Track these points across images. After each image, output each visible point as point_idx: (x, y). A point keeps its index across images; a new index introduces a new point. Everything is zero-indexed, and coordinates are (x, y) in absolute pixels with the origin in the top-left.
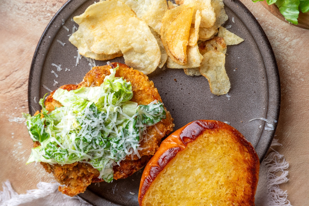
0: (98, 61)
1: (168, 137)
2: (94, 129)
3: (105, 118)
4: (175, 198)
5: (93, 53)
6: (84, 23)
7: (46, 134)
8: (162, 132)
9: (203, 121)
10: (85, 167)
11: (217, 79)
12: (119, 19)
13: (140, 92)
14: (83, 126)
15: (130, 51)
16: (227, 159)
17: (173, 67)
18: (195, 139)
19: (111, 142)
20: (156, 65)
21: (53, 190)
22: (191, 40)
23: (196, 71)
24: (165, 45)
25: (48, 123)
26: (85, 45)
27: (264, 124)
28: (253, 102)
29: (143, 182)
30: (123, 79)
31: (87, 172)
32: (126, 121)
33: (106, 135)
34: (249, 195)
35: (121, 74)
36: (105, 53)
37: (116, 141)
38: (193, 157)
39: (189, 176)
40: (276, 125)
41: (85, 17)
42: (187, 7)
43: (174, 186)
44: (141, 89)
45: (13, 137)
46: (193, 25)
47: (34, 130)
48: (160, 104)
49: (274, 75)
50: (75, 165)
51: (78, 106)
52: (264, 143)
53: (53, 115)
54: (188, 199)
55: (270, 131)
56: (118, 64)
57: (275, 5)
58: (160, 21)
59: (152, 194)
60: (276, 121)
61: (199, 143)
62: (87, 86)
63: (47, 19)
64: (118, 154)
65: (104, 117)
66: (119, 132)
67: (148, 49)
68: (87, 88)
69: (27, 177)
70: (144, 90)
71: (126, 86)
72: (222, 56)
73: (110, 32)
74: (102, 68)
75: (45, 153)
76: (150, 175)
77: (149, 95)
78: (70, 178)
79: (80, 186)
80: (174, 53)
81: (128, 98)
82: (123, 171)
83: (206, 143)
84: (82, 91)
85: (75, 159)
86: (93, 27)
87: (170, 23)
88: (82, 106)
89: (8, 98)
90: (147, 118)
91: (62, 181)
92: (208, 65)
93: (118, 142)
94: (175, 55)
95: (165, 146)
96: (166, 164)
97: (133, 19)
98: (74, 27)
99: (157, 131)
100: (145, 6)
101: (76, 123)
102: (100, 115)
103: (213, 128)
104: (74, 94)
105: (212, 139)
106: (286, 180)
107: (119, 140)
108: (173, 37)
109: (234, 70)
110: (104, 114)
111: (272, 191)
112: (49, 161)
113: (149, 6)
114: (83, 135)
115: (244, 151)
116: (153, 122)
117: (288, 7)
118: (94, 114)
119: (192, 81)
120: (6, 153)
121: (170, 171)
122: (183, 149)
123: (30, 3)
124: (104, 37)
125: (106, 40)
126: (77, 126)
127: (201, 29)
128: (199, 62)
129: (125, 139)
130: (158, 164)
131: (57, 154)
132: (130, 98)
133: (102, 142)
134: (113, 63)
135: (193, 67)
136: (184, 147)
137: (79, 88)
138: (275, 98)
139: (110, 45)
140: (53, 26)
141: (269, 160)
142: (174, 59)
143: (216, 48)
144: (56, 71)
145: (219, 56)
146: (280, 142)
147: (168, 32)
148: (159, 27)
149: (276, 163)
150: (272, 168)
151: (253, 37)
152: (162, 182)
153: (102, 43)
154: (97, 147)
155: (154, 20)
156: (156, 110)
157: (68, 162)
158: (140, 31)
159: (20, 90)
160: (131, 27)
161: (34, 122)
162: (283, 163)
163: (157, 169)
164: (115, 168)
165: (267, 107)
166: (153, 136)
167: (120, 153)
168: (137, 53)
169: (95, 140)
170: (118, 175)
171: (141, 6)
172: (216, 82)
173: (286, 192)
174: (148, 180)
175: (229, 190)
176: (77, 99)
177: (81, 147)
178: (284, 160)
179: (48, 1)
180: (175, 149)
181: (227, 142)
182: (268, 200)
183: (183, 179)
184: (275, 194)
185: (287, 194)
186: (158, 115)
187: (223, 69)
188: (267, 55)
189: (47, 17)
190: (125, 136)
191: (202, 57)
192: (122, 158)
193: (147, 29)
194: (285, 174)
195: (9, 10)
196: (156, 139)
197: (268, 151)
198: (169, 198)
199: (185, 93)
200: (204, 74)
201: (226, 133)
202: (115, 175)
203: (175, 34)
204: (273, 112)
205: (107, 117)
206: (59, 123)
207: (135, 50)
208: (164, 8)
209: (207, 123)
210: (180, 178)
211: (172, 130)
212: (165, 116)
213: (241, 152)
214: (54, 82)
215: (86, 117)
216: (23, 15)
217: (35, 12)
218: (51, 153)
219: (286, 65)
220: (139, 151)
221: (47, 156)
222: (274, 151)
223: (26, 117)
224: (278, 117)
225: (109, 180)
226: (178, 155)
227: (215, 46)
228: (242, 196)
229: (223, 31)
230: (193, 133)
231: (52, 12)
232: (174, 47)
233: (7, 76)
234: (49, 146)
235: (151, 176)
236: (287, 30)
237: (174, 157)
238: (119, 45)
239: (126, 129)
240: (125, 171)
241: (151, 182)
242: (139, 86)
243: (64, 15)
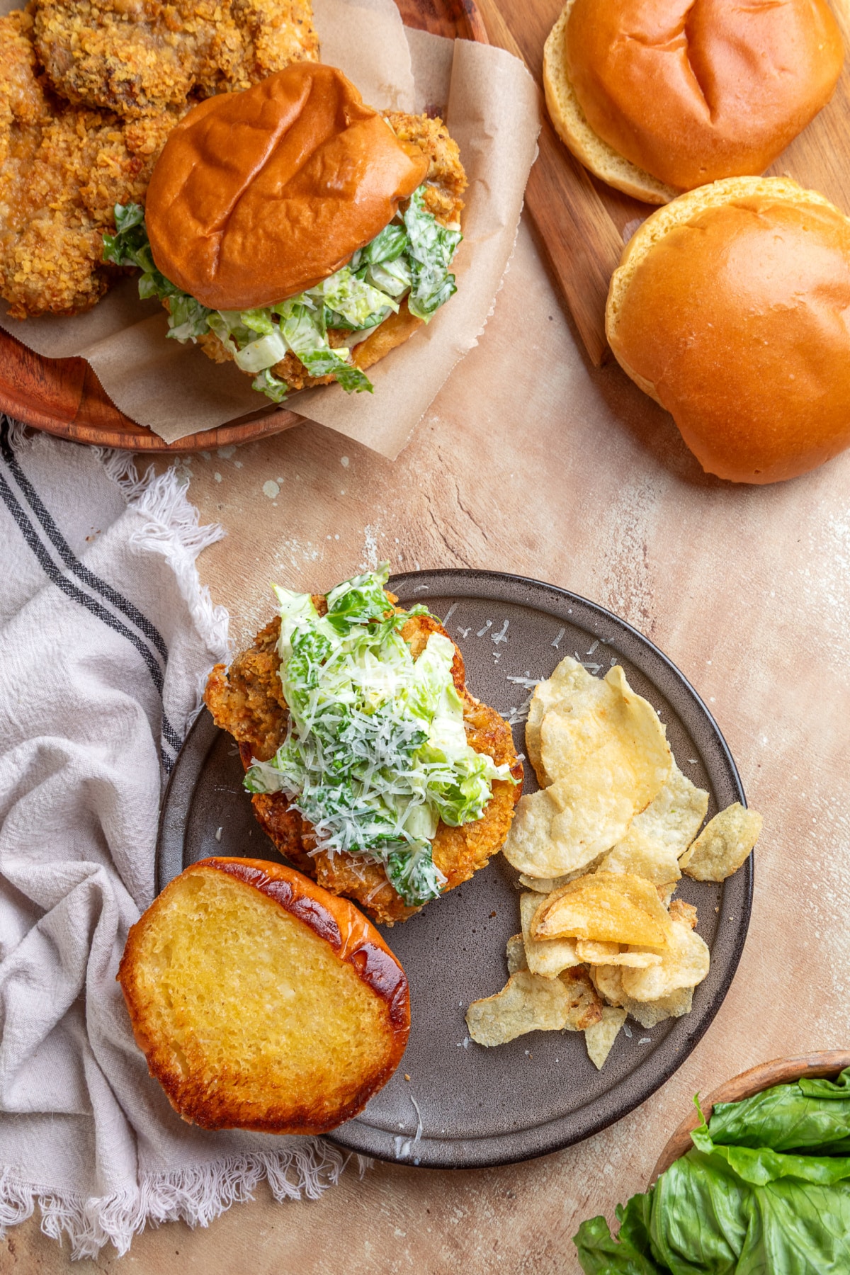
0: (524, 729)
1: (361, 914)
2: (369, 744)
3: (397, 768)
4: (219, 943)
5: (541, 718)
6: (609, 693)
7: (348, 629)
8: (373, 900)
9: (406, 994)
10: (277, 725)
11: (503, 1013)
12: (626, 774)
13: (460, 839)
14: (375, 720)
15: (554, 806)
16: (321, 1058)
17: (522, 908)
18: (364, 981)
19: (342, 785)
20: (526, 867)
21: (214, 647)
22: (590, 945)
23: (519, 963)
24: (573, 884)
25: (372, 630)
26: (560, 698)
27: (409, 1134)
28: (455, 1103)
29: (253, 867)
30: (488, 800)
31: (267, 731)
32: (393, 815)
33: (356, 773)
34: (238, 1114)
35: (499, 792)
36: (545, 747)
37: (346, 797)
38: (320, 978)
39: (275, 970)
40: (407, 1162)
41: (624, 695)
42: (665, 931)
43: (248, 938)
44: (469, 841)
45: (329, 537)
46: (624, 948)
47: (354, 598)
48: (436, 892)
49: (525, 1149)
50: (280, 702)
51: (418, 697)
52: (363, 1137)
53: (393, 642)
54: (221, 973)
55: (393, 1151)
56: (520, 781)
57: (690, 1146)
58: (628, 870)
59: (226, 889)
60: (417, 1162)
61: (356, 989)
62: (465, 712)
63: (609, 600)
64: (316, 805)
65: (399, 765)
66: (365, 802)
67: (562, 849)
68: (461, 715)
69: (236, 578)
70: (467, 849)
71: (474, 810)
72: (558, 1022)
73: (594, 755)
74: (510, 744)
75: (304, 633)
76: (272, 881)
77: (456, 860)
78: (249, 692)
79: (231, 715)
80: (557, 910)
81: (446, 817)
82: (275, 815)
83: (357, 1006)
84: (453, 704)
85: (295, 706)
86: (603, 714)
87: (626, 895)
88: (420, 708)
89: (419, 519)
90: (403, 862)
91: (237, 670)
92: (535, 991)
93: (342, 802)
94: (553, 912)
95: (342, 910)
96: (300, 918)
97: (629, 809)
98: (597, 667)
99: (374, 888)
100: (660, 831)
101: (379, 699)
102: (404, 757)
103: (393, 1020)
104: (446, 684)
105: (366, 1019)
106: (280, 1196)
107: (347, 805)
108: (593, 903)
109: (527, 1052)
110: (405, 765)
111: (249, 1163)
112: (285, 640)
113: (661, 842)
114: (355, 722)
115: (344, 1096)
116: (395, 876)
117: (689, 1179)
118: (405, 743)
119: (494, 955)
120: (289, 525)
121: (284, 928)
122: (338, 955)
123: (645, 555)
124: (580, 742)
125: (574, 747)
126: (373, 701)
127: (619, 969)
128: (542, 971)
129: (350, 819)
130: (299, 898)
131: (304, 662)
132: (447, 819)
133: (340, 765)
134: (522, 768)
135: (528, 955)
136: (342, 957)
137: (459, 694)
138: (472, 1156)
139: (563, 758)
140: (597, 617)
141: (322, 1152)
142: (543, 909)
143: (575, 1005)
144: (491, 631)
145: (559, 1014)
146: (369, 1173)
147: (604, 890)
148: (615, 868)
149: (316, 1169)
150: (305, 1159)
151: (609, 1090)
152: (257, 910)
153: (565, 738)
154: (329, 756)
155: (629, 856)
156: (424, 884)
157: (288, 689)
158: (601, 827)
159: (441, 546)
160: (608, 804)
161: (373, 599)
162: (318, 1184)
163: (288, 897)
164: (280, 798)
165: (446, 1139)
166: (363, 879)
167: (317, 810)
168: (551, 821)
169: (345, 750)
170: (264, 805)
171: (659, 822)
172: (498, 1011)
173: (250, 1199)
174: (260, 877)
175: (248, 1066)
176: (434, 695)
177: (326, 718)
178: (326, 1186)
179: (652, 597)
180: (337, 935)
181: (362, 1054)
182: (228, 1157)
183: (266, 958)
184: (242, 1172)
185: (245, 1202)
186: (412, 889)
187: (529, 1027)
188: (571, 1127)
189: (615, 598)
190: (359, 817)
191: (553, 977)
192: (307, 815)
193: (608, 842)
194: (294, 1192)
195: (625, 507)
196: (356, 886)
197: (345, 1148)
198: (220, 929)
199: (465, 939)
200: (512, 982)
201: (382, 1052)
202: (264, 797)
203: (601, 907)
204: (438, 1153)
205: (401, 773)
206: (375, 658)
207: (557, 817)
208: (659, 877)
209: (402, 1006)
210: (269, 951)
211: (378, 922)
212: (412, 904)
213: (341, 1089)
214: (464, 629)
215: (396, 725)
216: (616, 540)
217: (624, 568)
218: (306, 647)
219: (549, 1171)
220: (326, 851)
221: (298, 639)
222: (345, 1159)
223: (379, 571)
224: (427, 1166)
225: (250, 784)
226: (323, 944)
227: (581, 1004)
228: (237, 1098)
229: (616, 1020)
230: (378, 974)
231: (627, 609)
232: (570, 907)
233: (469, 513)
234: (322, 642)
235: (268, 884)
236: (630, 1168)
237: (319, 935)
238: (565, 780)
239: (374, 818)
240: (274, 819)
241: (254, 885)
242: (474, 837)
243: (623, 641)
